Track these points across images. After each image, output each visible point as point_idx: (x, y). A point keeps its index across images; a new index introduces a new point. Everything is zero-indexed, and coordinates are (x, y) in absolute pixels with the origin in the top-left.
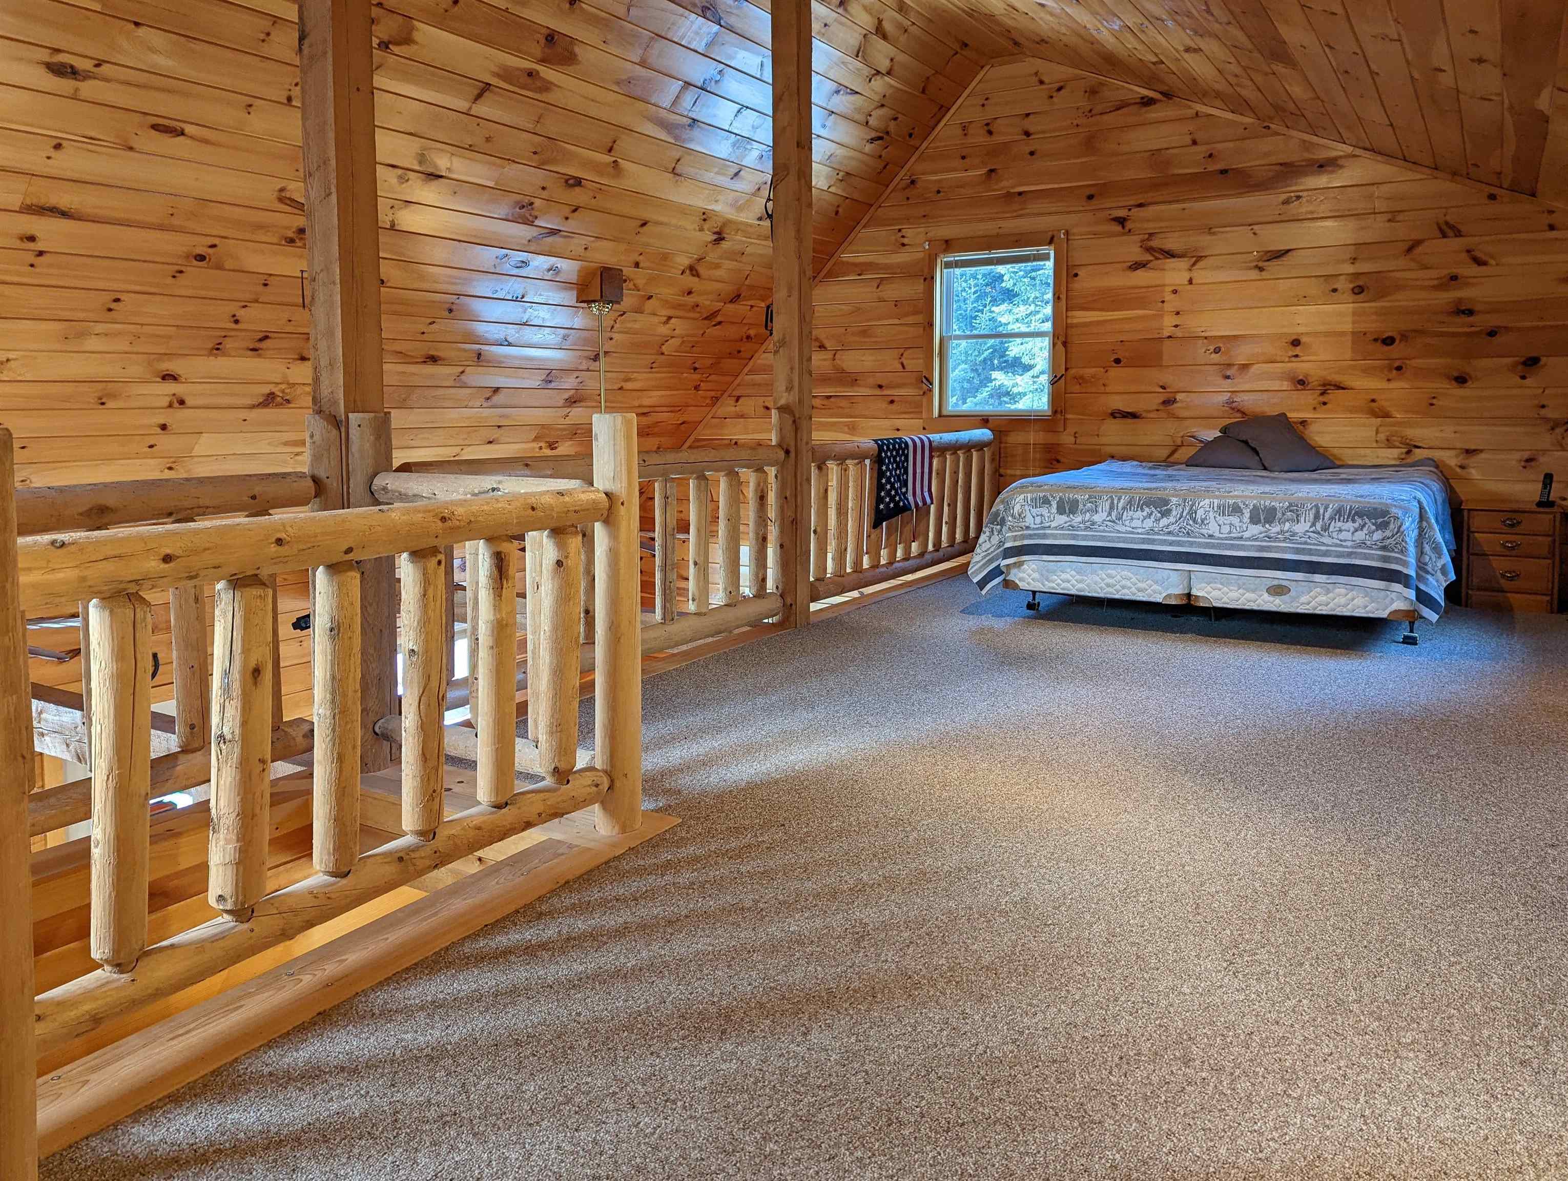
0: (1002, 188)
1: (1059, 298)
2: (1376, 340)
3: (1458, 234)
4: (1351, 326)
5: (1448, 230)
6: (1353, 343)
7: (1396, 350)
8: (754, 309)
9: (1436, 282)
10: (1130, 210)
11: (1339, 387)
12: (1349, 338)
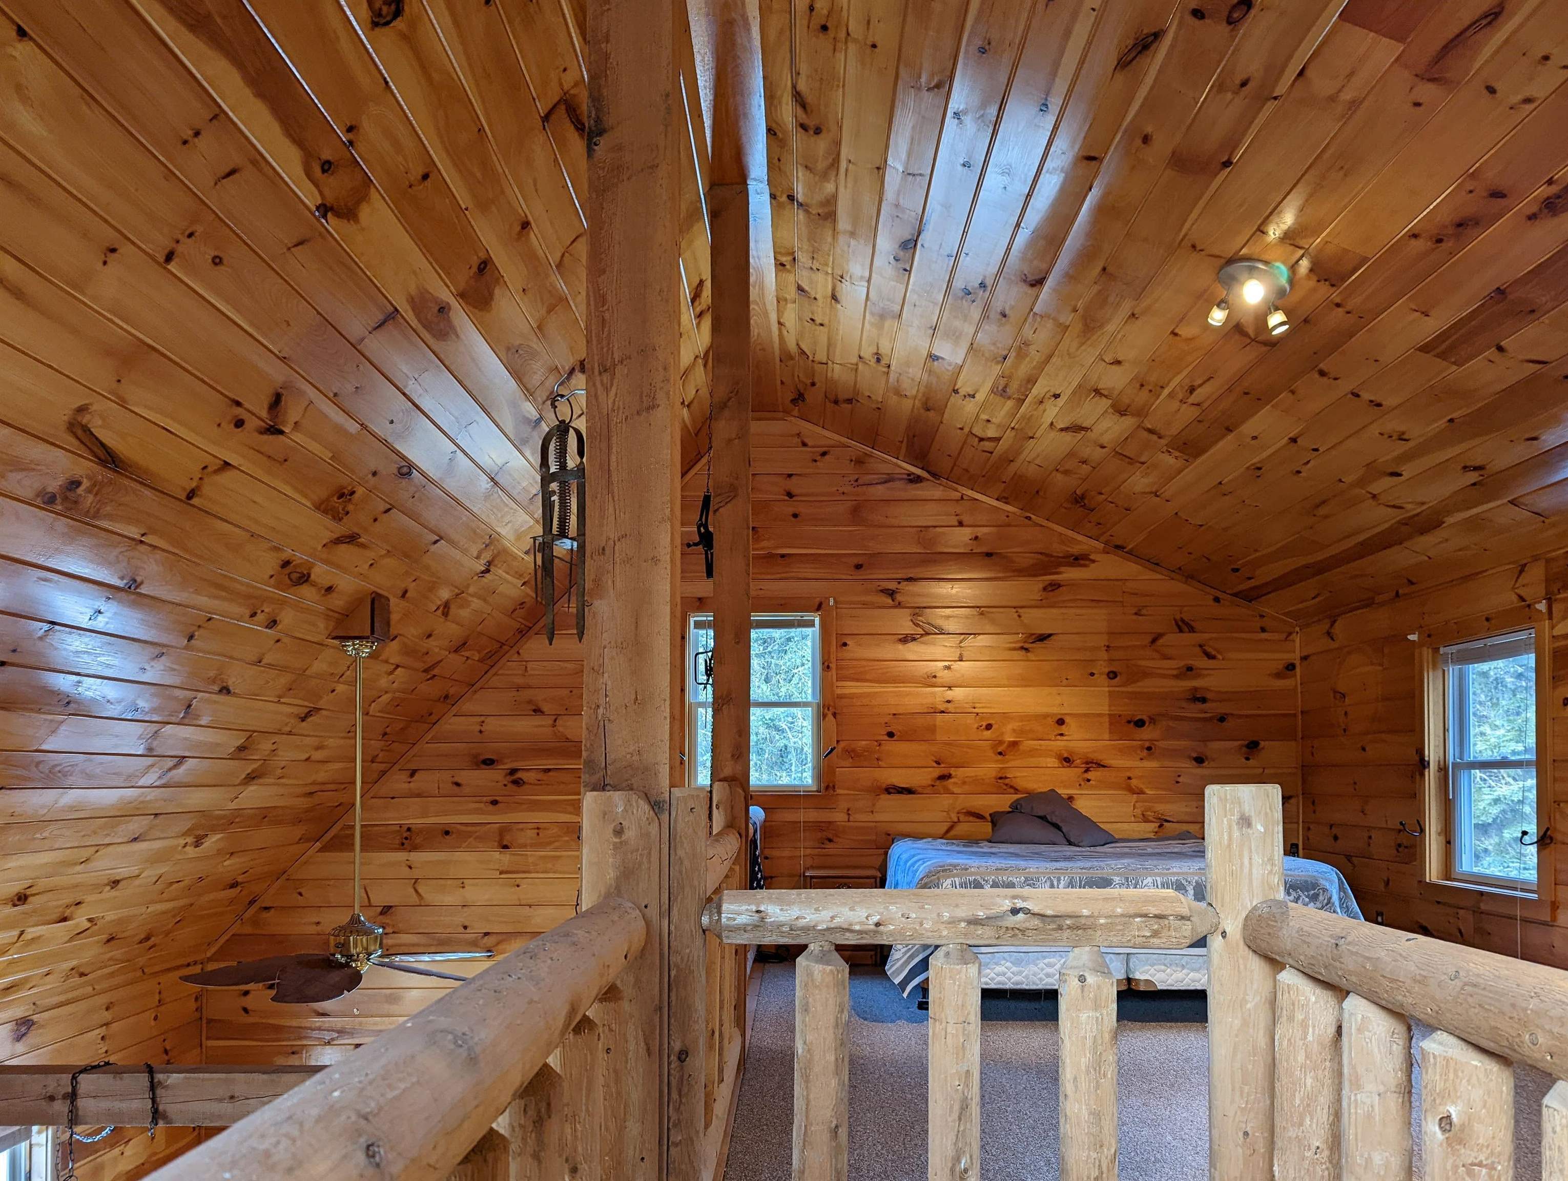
0: (762, 549)
1: (828, 667)
2: (1129, 722)
3: (1192, 630)
4: (1107, 708)
5: (1183, 626)
6: (1111, 724)
7: (1147, 733)
8: (469, 661)
9: (1175, 672)
10: (899, 583)
11: (1100, 765)
12: (1107, 719)
